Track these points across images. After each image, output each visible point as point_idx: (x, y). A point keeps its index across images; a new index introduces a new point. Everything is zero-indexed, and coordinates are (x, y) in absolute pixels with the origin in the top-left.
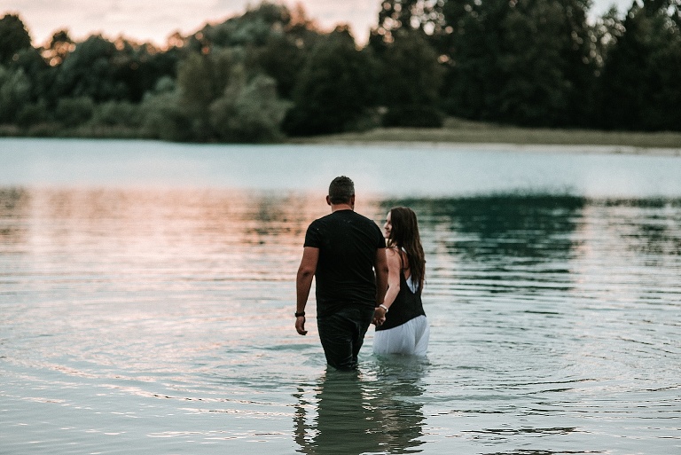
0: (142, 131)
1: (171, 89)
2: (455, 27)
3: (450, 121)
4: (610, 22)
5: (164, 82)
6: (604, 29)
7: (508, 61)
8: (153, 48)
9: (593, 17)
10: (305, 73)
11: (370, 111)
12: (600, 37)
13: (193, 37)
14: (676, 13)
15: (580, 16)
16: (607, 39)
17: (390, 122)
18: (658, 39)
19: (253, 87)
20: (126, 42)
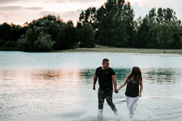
0: (17, 48)
1: (24, 38)
2: (99, 21)
3: (97, 46)
4: (139, 20)
5: (23, 36)
6: (138, 22)
7: (113, 30)
8: (20, 27)
9: (135, 19)
10: (59, 33)
11: (76, 43)
12: (137, 24)
13: (30, 24)
14: (157, 18)
15: (132, 19)
16: (138, 25)
17: (81, 46)
18: (152, 25)
19: (45, 37)
20: (13, 25)
